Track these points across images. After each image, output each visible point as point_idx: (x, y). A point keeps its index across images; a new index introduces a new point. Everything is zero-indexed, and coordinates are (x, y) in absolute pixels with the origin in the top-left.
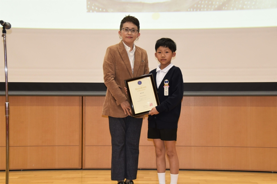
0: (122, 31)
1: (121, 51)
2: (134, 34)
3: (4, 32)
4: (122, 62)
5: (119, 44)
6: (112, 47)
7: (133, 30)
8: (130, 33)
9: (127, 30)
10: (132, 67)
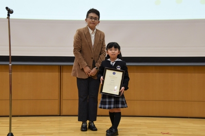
0: (88, 19)
1: (86, 33)
2: (96, 21)
3: (9, 15)
4: (86, 40)
5: (85, 28)
6: (80, 29)
7: (95, 19)
8: (93, 20)
9: (92, 18)
10: (93, 44)
